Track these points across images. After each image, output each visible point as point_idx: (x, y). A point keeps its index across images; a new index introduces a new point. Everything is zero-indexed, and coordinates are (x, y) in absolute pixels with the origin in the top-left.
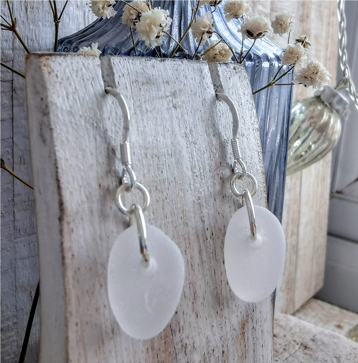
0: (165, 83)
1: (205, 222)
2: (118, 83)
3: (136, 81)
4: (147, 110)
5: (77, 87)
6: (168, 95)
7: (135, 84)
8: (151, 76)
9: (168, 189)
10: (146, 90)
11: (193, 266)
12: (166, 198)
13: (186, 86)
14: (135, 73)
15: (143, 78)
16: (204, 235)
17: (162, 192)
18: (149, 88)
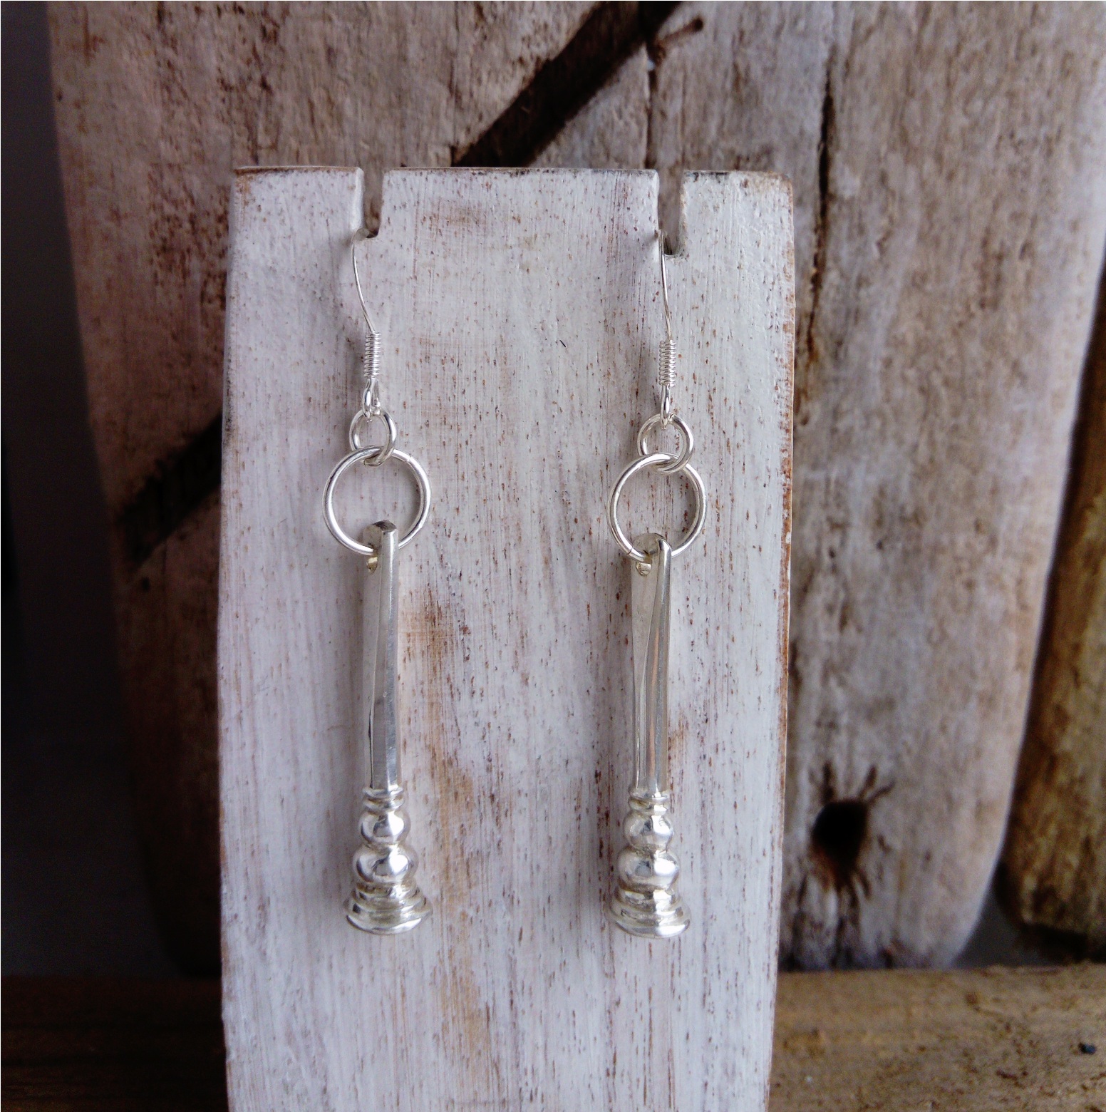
0: (510, 220)
1: (572, 506)
2: (388, 219)
3: (432, 216)
4: (447, 273)
5: (296, 228)
6: (513, 243)
7: (428, 222)
8: (474, 207)
9: (475, 427)
10: (456, 233)
11: (524, 583)
12: (467, 443)
13: (567, 227)
14: (436, 202)
15: (453, 211)
16: (563, 529)
17: (459, 430)
18: (464, 229)
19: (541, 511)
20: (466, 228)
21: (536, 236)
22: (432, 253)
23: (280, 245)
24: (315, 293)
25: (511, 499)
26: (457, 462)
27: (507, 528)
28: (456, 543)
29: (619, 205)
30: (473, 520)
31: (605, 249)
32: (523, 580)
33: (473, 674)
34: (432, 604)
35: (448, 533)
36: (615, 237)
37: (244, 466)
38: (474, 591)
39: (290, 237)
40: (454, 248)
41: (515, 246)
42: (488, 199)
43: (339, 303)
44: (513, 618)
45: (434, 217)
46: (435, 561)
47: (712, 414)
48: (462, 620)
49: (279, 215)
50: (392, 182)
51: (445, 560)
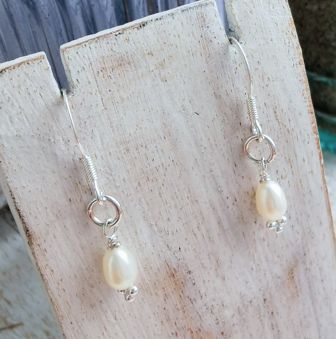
0: (147, 56)
1: (224, 192)
2: (77, 80)
3: (102, 69)
4: (122, 99)
5: (22, 106)
6: (153, 69)
7: (101, 73)
8: (124, 55)
9: (165, 175)
10: (119, 74)
11: (211, 238)
12: (163, 185)
13: (179, 49)
14: (101, 60)
15: (113, 62)
16: (223, 204)
17: (157, 180)
18: (123, 70)
19: (210, 201)
20: (124, 69)
21: (164, 60)
22: (110, 91)
23: (17, 120)
24: (50, 140)
25: (194, 202)
26: (161, 197)
27: (196, 217)
28: (173, 236)
29: (203, 27)
30: (178, 221)
31: (203, 54)
32: (211, 236)
33: (199, 289)
34: (170, 269)
35: (167, 233)
36: (206, 46)
37: (46, 251)
38: (188, 252)
39: (21, 112)
40: (121, 83)
41: (154, 70)
42: (130, 47)
43: (67, 140)
44: (211, 255)
45: (103, 69)
46: (165, 249)
47: (278, 119)
48: (187, 269)
49: (9, 101)
50: (70, 56)
51: (170, 246)
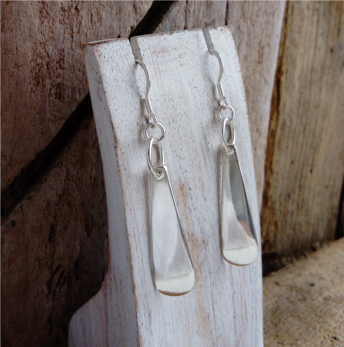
23: (115, 70)
24: (130, 85)
26: (179, 133)
28: (183, 161)
30: (186, 151)
33: (194, 203)
34: (181, 183)
35: (180, 158)
38: (190, 175)
39: (117, 66)
43: (138, 87)
44: (200, 180)
48: (189, 186)
49: (111, 58)
51: (181, 168)
